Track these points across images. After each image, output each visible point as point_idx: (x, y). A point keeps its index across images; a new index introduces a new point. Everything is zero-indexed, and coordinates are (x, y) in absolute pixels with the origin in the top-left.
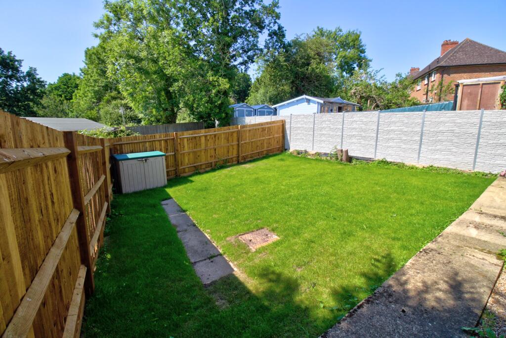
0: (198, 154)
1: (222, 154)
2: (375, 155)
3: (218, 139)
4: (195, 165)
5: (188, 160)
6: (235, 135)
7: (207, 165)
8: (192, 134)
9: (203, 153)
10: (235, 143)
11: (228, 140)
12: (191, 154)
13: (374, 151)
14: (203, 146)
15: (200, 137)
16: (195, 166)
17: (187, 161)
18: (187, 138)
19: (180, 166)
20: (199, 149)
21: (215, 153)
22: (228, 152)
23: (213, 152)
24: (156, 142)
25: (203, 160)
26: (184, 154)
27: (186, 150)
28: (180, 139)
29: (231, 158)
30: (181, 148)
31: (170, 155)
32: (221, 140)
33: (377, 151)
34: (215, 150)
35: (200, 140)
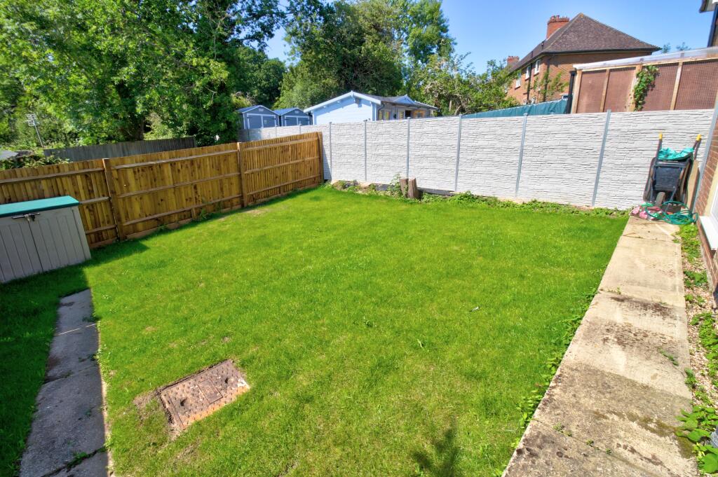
0: (161, 196)
1: (210, 194)
2: (456, 185)
3: (199, 167)
4: (156, 216)
5: (141, 208)
6: (232, 160)
7: (182, 214)
8: (143, 161)
9: (170, 194)
10: (234, 173)
11: (219, 169)
12: (146, 198)
13: (453, 180)
14: (169, 182)
15: (160, 165)
16: (157, 219)
17: (137, 211)
18: (133, 168)
19: (123, 220)
20: (161, 188)
21: (196, 192)
22: (222, 189)
23: (191, 193)
24: (64, 179)
25: (173, 205)
26: (130, 197)
27: (134, 189)
28: (117, 170)
29: (229, 200)
30: (121, 187)
31: (100, 202)
32: (205, 170)
33: (459, 180)
34: (195, 187)
35: (162, 172)
